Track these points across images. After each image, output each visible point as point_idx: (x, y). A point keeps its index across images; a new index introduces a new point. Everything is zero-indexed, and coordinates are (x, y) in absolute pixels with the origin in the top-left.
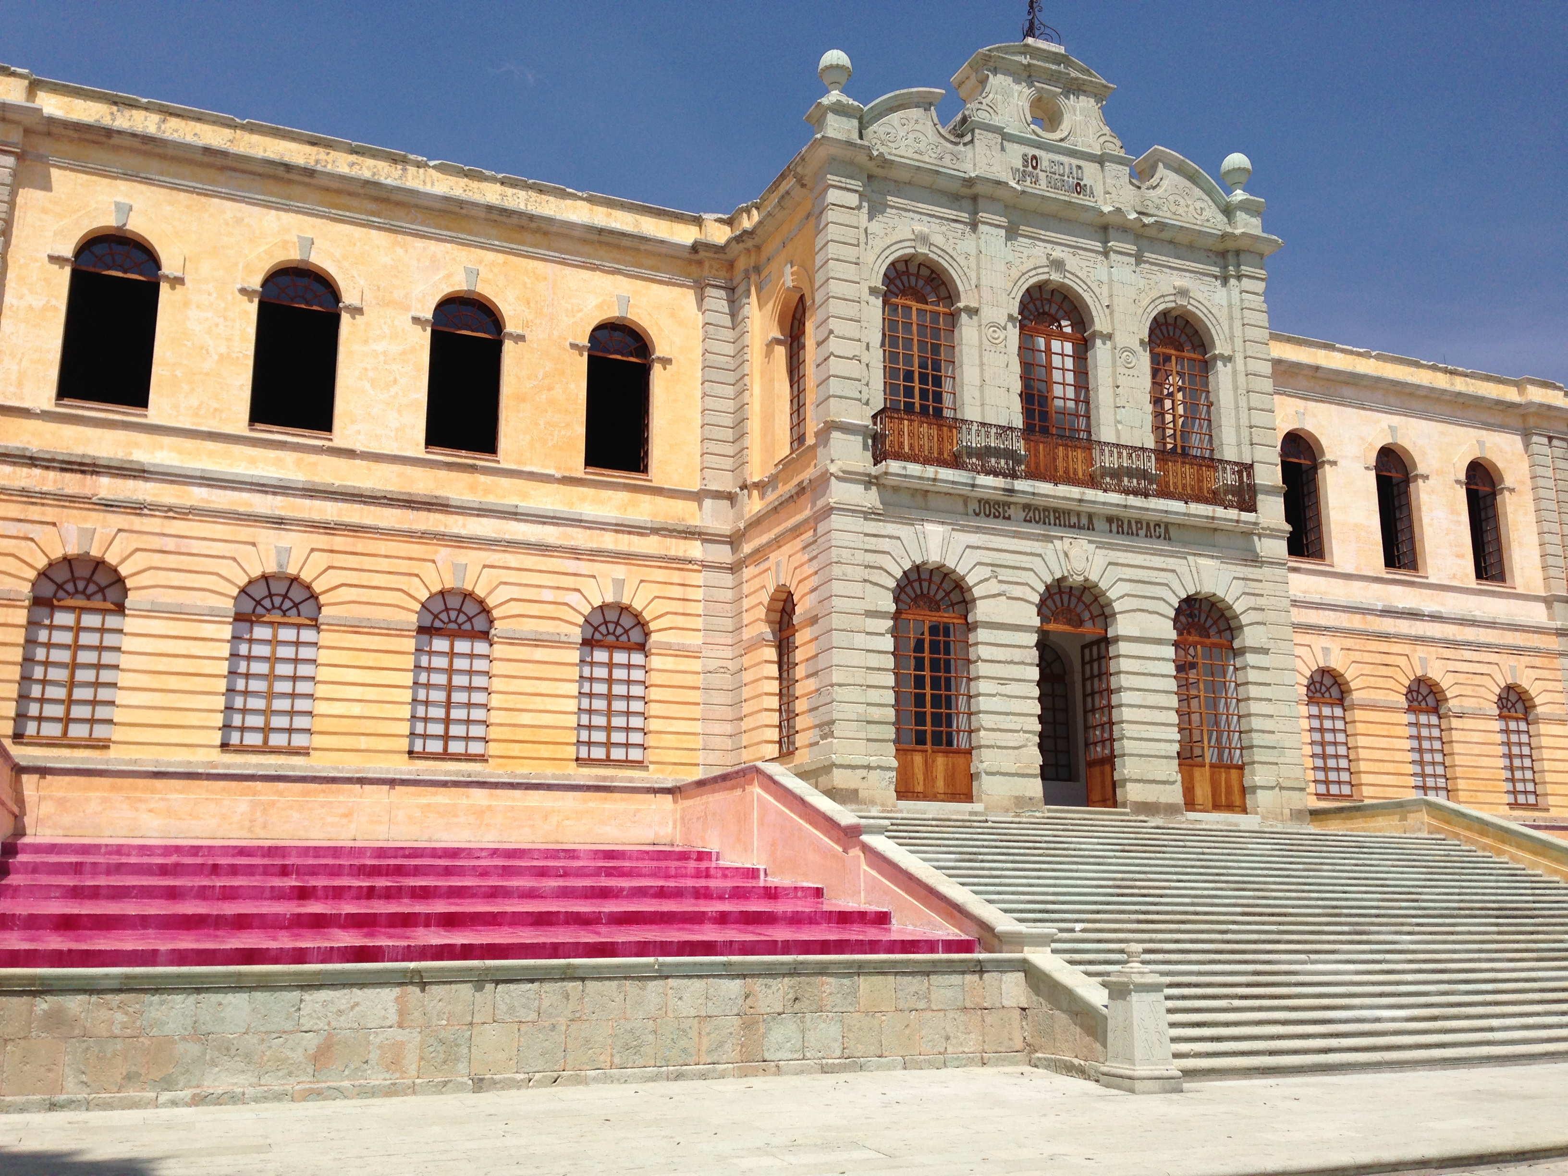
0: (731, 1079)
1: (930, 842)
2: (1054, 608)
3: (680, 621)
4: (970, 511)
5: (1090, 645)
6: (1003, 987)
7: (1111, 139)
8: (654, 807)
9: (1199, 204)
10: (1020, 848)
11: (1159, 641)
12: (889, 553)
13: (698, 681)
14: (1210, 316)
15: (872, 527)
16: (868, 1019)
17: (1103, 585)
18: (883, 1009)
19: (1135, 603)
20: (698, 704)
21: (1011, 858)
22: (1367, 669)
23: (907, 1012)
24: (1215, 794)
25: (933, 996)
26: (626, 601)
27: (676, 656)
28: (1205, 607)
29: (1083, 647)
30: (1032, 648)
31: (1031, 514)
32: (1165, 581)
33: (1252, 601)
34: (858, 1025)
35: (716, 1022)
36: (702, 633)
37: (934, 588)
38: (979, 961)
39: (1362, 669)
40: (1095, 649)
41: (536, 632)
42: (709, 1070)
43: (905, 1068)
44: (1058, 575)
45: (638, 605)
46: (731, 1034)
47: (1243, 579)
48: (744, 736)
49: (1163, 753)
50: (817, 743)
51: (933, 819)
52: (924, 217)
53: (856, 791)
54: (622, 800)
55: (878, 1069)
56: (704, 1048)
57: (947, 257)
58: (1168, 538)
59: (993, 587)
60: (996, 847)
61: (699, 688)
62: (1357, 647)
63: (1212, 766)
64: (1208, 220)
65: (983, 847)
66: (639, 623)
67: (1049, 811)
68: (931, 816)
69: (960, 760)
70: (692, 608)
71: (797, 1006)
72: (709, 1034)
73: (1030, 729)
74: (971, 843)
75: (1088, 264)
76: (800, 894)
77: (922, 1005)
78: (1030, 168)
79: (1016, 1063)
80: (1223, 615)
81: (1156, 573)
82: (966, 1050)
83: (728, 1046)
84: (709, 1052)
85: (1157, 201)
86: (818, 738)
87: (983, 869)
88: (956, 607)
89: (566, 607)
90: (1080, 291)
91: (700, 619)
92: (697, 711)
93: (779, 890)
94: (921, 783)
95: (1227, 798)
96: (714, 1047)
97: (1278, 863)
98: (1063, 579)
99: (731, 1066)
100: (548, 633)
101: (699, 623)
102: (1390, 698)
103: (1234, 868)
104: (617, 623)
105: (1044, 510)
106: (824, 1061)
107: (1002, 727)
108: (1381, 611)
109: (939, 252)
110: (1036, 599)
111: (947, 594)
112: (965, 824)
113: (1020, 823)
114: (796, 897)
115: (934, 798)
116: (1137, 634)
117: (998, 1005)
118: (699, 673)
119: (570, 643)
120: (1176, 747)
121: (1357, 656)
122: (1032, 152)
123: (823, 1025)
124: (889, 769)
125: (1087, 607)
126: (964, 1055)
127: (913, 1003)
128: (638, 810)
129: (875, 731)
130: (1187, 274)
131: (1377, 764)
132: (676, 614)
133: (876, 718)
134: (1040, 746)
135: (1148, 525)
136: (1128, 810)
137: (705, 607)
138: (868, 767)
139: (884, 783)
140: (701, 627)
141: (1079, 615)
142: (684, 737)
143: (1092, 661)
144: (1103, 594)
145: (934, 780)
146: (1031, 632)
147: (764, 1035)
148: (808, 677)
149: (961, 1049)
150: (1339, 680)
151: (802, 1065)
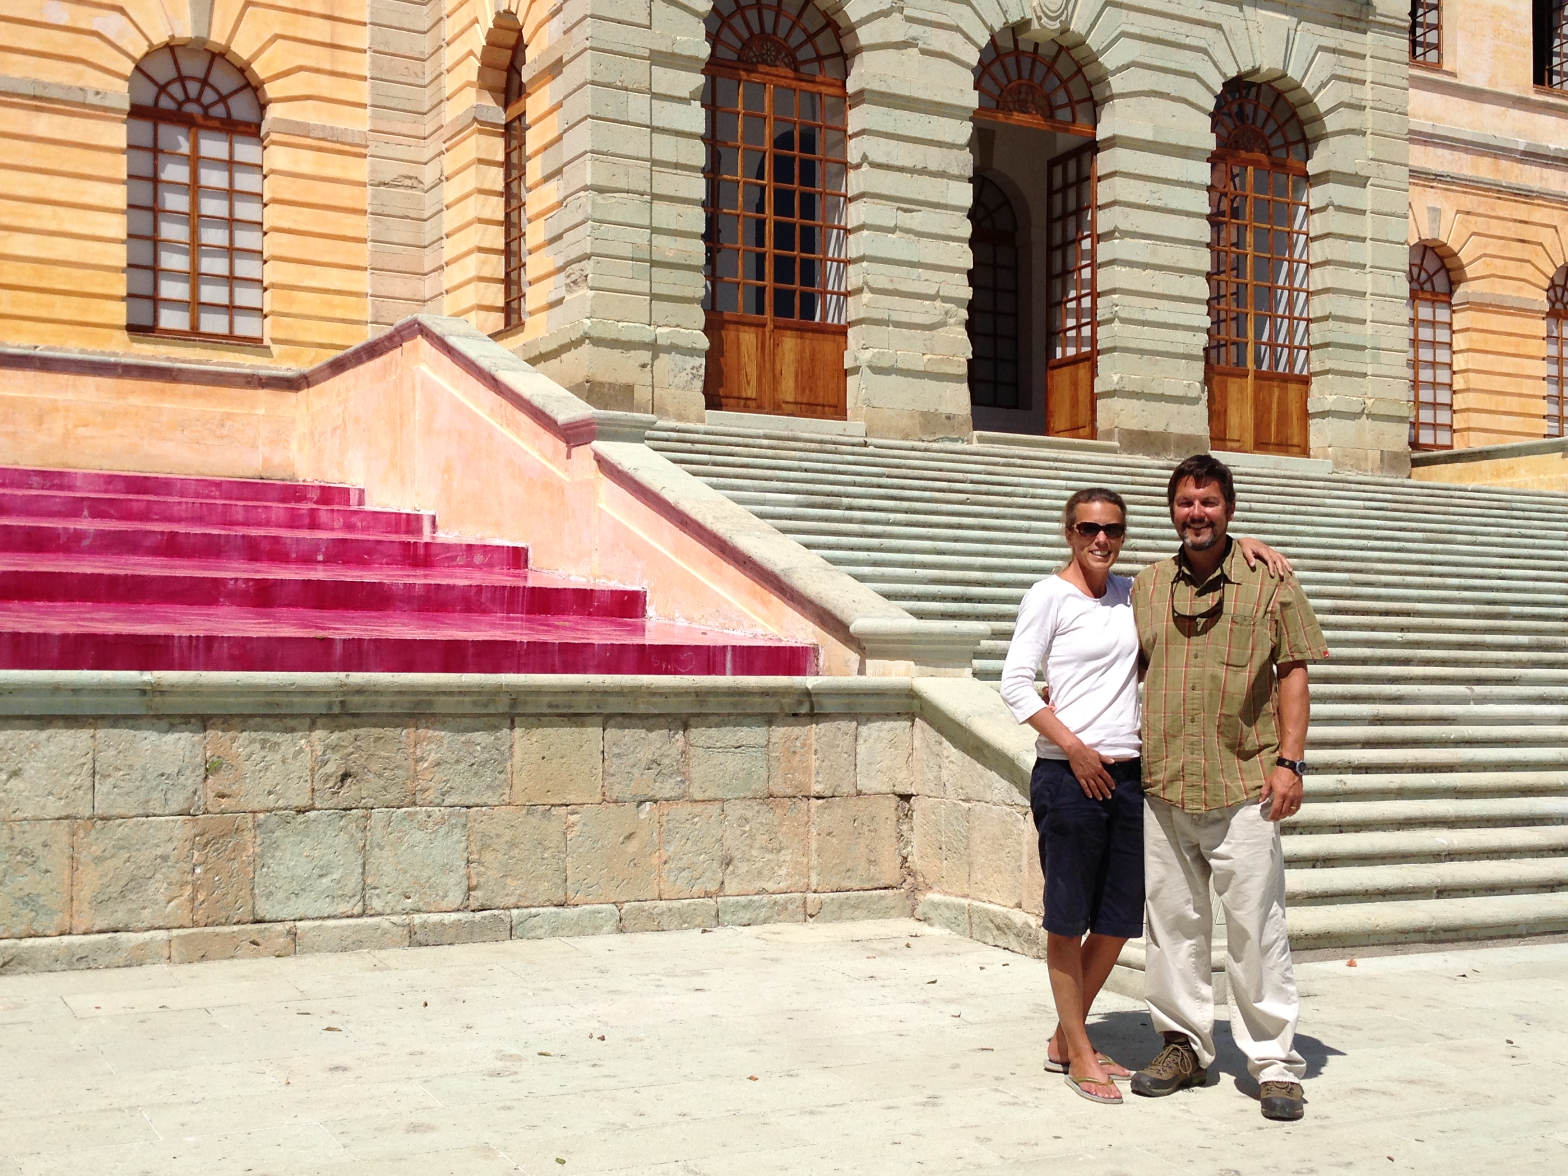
0: (164, 968)
1: (752, 471)
2: (1004, 81)
3: (325, 85)
5: (1062, 159)
6: (862, 749)
8: (261, 412)
10: (925, 489)
11: (1185, 152)
13: (365, 198)
16: (534, 820)
17: (1094, 42)
18: (571, 798)
20: (364, 241)
21: (905, 504)
22: (1494, 247)
23: (631, 806)
24: (1260, 425)
25: (697, 772)
26: (218, 37)
27: (320, 149)
28: (1266, 101)
29: (1052, 164)
30: (960, 147)
32: (1202, 44)
33: (1346, 92)
34: (508, 835)
35: (120, 832)
36: (369, 110)
37: (785, 24)
38: (807, 693)
39: (1486, 246)
40: (1072, 165)
41: (35, 82)
42: (96, 948)
43: (621, 931)
44: (1014, 17)
45: (242, 49)
46: (165, 858)
47: (1334, 51)
48: (447, 298)
49: (1181, 350)
50: (560, 302)
51: (766, 437)
53: (629, 389)
54: (197, 395)
55: (554, 932)
56: (86, 893)
59: (897, 28)
60: (880, 486)
61: (364, 212)
62: (1481, 210)
63: (1259, 376)
65: (855, 484)
66: (248, 85)
67: (981, 440)
68: (761, 432)
69: (827, 345)
70: (347, 62)
71: (349, 791)
72: (99, 860)
73: (954, 294)
74: (831, 477)
76: (478, 559)
77: (668, 788)
79: (885, 913)
80: (1294, 114)
81: (1186, 28)
82: (770, 886)
83: (157, 889)
84: (100, 902)
86: (562, 292)
87: (850, 521)
88: (827, 63)
89: (95, 40)
91: (367, 85)
92: (363, 254)
93: (434, 550)
94: (753, 382)
95: (1278, 433)
96: (115, 890)
97: (1378, 528)
98: (1025, 24)
99: (162, 934)
100: (60, 86)
101: (363, 92)
102: (1524, 295)
103: (1307, 534)
104: (205, 82)
106: (418, 919)
107: (903, 288)
108: (1525, 153)
110: (973, 57)
111: (810, 38)
112: (823, 445)
113: (926, 450)
114: (470, 565)
115: (777, 409)
116: (1149, 136)
117: (846, 788)
118: (364, 185)
119: (106, 109)
120: (1203, 339)
121: (1480, 225)
123: (418, 835)
124: (691, 352)
125: (1064, 83)
126: (766, 898)
127: (643, 783)
128: (229, 416)
129: (663, 281)
131: (1495, 398)
132: (317, 71)
133: (670, 256)
134: (970, 326)
136: (1116, 444)
137: (373, 62)
138: (654, 348)
139: (684, 377)
140: (367, 100)
141: (1048, 98)
142: (338, 299)
143: (1066, 186)
144: (1093, 58)
145: (776, 380)
146: (962, 119)
147: (259, 862)
148: (547, 179)
149: (758, 885)
150: (1449, 263)
151: (358, 929)
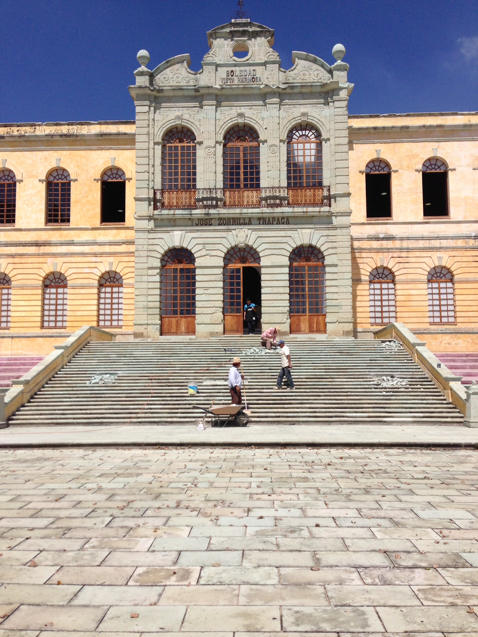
2: (236, 257)
4: (194, 224)
7: (273, 54)
9: (316, 73)
11: (281, 266)
12: (158, 245)
14: (319, 122)
15: (152, 236)
17: (255, 246)
19: (269, 252)
22: (464, 265)
24: (311, 327)
26: (114, 269)
30: (219, 274)
31: (222, 221)
32: (285, 241)
39: (461, 265)
41: (81, 283)
44: (233, 245)
45: (118, 271)
47: (327, 236)
49: (281, 312)
52: (180, 109)
57: (190, 123)
58: (288, 223)
59: (204, 252)
64: (321, 79)
66: (120, 277)
69: (192, 319)
73: (218, 306)
75: (257, 111)
78: (230, 76)
81: (281, 238)
85: (294, 76)
88: (193, 262)
89: (92, 274)
90: (253, 124)
94: (175, 329)
95: (316, 328)
98: (236, 246)
100: (86, 284)
105: (228, 219)
107: (205, 306)
109: (186, 121)
110: (223, 255)
111: (189, 257)
116: (270, 265)
119: (94, 286)
120: (287, 309)
122: (230, 69)
124: (156, 325)
125: (252, 255)
129: (150, 311)
130: (309, 106)
133: (152, 306)
135: (278, 219)
138: (148, 324)
139: (155, 330)
141: (246, 259)
144: (255, 250)
145: (180, 328)
146: (220, 268)
150: (449, 271)
